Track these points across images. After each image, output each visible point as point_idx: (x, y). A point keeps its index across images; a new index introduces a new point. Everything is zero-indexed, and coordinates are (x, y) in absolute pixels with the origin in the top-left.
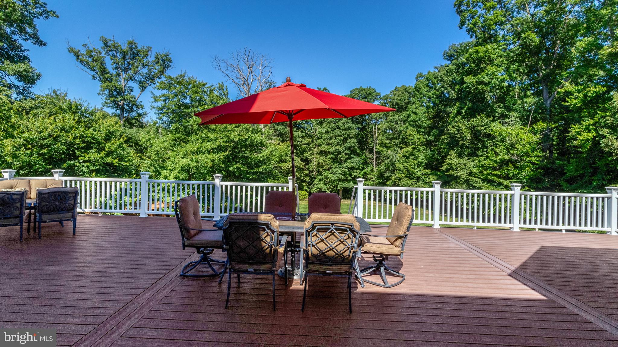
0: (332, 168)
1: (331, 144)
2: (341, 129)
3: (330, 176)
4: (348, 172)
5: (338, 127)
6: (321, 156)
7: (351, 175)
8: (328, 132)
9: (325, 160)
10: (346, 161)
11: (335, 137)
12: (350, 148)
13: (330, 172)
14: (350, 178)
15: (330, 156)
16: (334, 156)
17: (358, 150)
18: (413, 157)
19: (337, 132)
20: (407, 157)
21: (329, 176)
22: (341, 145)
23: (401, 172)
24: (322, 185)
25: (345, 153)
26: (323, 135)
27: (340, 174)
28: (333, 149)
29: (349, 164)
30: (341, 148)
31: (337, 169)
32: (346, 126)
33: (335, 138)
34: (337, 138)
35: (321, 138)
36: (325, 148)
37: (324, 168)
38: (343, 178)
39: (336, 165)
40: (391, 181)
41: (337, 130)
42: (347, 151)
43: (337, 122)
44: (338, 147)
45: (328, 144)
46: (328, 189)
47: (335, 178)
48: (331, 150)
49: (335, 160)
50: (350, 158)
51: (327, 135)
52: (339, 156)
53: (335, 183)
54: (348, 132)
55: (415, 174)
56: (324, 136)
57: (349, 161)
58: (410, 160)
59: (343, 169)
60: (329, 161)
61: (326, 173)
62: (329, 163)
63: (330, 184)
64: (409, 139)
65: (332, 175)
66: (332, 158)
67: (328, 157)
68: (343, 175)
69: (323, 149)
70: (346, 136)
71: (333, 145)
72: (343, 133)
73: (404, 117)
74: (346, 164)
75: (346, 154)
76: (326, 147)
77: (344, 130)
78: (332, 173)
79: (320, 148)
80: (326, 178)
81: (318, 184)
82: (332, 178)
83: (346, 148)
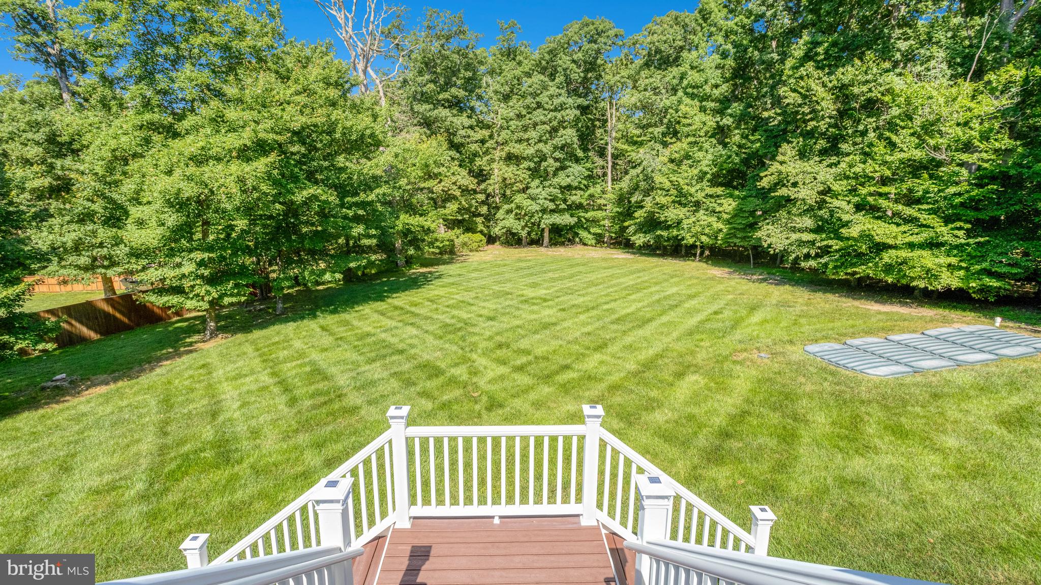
0: (530, 187)
1: (528, 140)
2: (545, 109)
3: (526, 203)
4: (560, 196)
5: (539, 105)
6: (508, 166)
7: (565, 201)
8: (519, 116)
9: (517, 172)
10: (555, 174)
11: (535, 125)
12: (562, 148)
13: (526, 196)
14: (563, 206)
15: (525, 164)
16: (532, 165)
17: (578, 151)
18: (690, 162)
19: (539, 115)
20: (679, 163)
22: (546, 143)
23: (664, 193)
24: (512, 221)
25: (554, 158)
26: (511, 123)
27: (545, 199)
28: (531, 151)
29: (562, 179)
30: (546, 149)
31: (540, 189)
32: (557, 101)
33: (535, 127)
34: (539, 127)
35: (508, 128)
36: (516, 149)
37: (515, 188)
38: (552, 206)
39: (537, 182)
40: (644, 210)
41: (538, 110)
42: (558, 154)
43: (538, 95)
44: (541, 146)
45: (520, 141)
46: (523, 228)
47: (535, 207)
48: (527, 152)
49: (535, 172)
50: (563, 168)
51: (518, 123)
52: (543, 163)
53: (536, 217)
54: (559, 115)
55: (691, 195)
56: (514, 124)
57: (562, 174)
58: (684, 167)
59: (552, 189)
60: (524, 175)
61: (519, 199)
62: (524, 179)
63: (527, 218)
64: (684, 125)
65: (529, 202)
66: (529, 169)
67: (522, 166)
68: (551, 200)
69: (512, 150)
70: (555, 123)
71: (530, 142)
72: (549, 117)
73: (674, 77)
74: (556, 180)
75: (556, 160)
76: (517, 146)
77: (552, 111)
78: (530, 197)
79: (507, 149)
80: (518, 207)
81: (504, 219)
82: (530, 208)
83: (556, 148)
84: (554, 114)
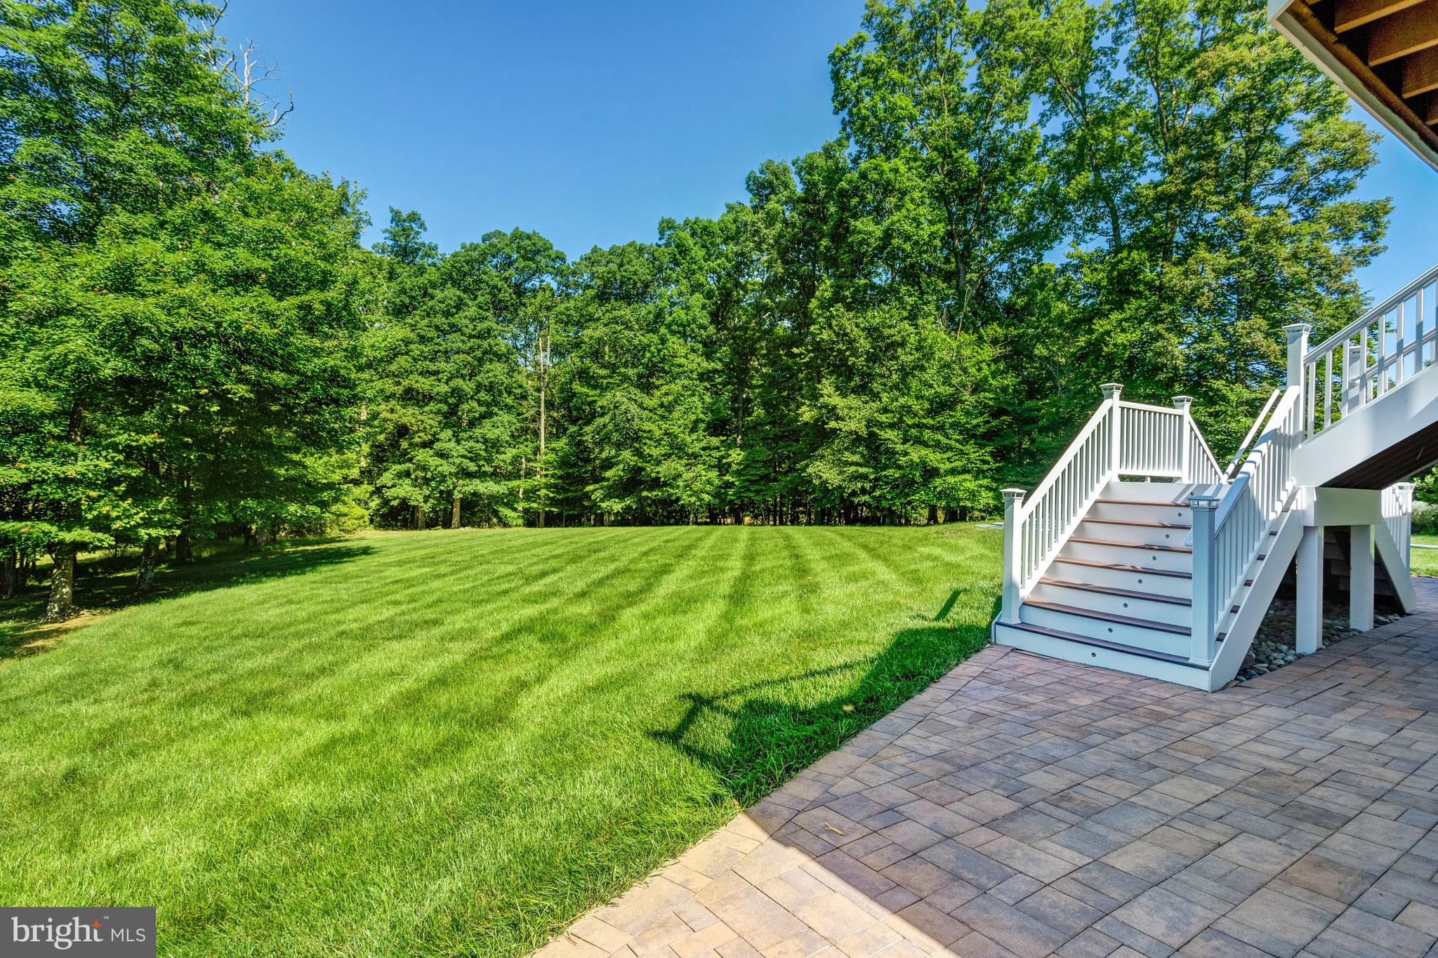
0: (438, 440)
1: (437, 373)
2: (463, 334)
3: (434, 462)
4: (483, 453)
5: (454, 328)
6: (406, 406)
7: (489, 460)
8: (423, 339)
9: (420, 417)
10: (472, 424)
11: (448, 353)
13: (431, 452)
14: (487, 468)
15: (432, 406)
16: (445, 407)
19: (455, 341)
21: (432, 463)
24: (408, 488)
25: (479, 401)
26: (412, 347)
27: (463, 456)
28: (444, 388)
29: (487, 430)
30: (468, 387)
31: (454, 442)
32: (481, 326)
33: (447, 357)
34: (453, 357)
35: (407, 353)
36: (419, 383)
37: (417, 440)
38: (472, 467)
39: (449, 433)
41: (453, 334)
42: (483, 395)
43: (452, 315)
44: (459, 382)
45: (426, 373)
46: (425, 499)
47: (446, 468)
48: (436, 390)
49: (447, 418)
50: (489, 415)
51: (422, 347)
52: (462, 406)
53: (448, 482)
54: (485, 344)
56: (416, 349)
57: (487, 423)
59: (471, 444)
60: (431, 421)
61: (422, 455)
62: (432, 427)
63: (433, 483)
65: (438, 461)
66: (438, 412)
67: (426, 409)
68: (471, 459)
69: (415, 386)
70: (479, 353)
71: (440, 376)
72: (469, 345)
74: (478, 431)
76: (421, 379)
77: (474, 337)
78: (442, 455)
80: (420, 467)
81: (393, 486)
82: (440, 469)
83: (479, 387)
84: (477, 341)
